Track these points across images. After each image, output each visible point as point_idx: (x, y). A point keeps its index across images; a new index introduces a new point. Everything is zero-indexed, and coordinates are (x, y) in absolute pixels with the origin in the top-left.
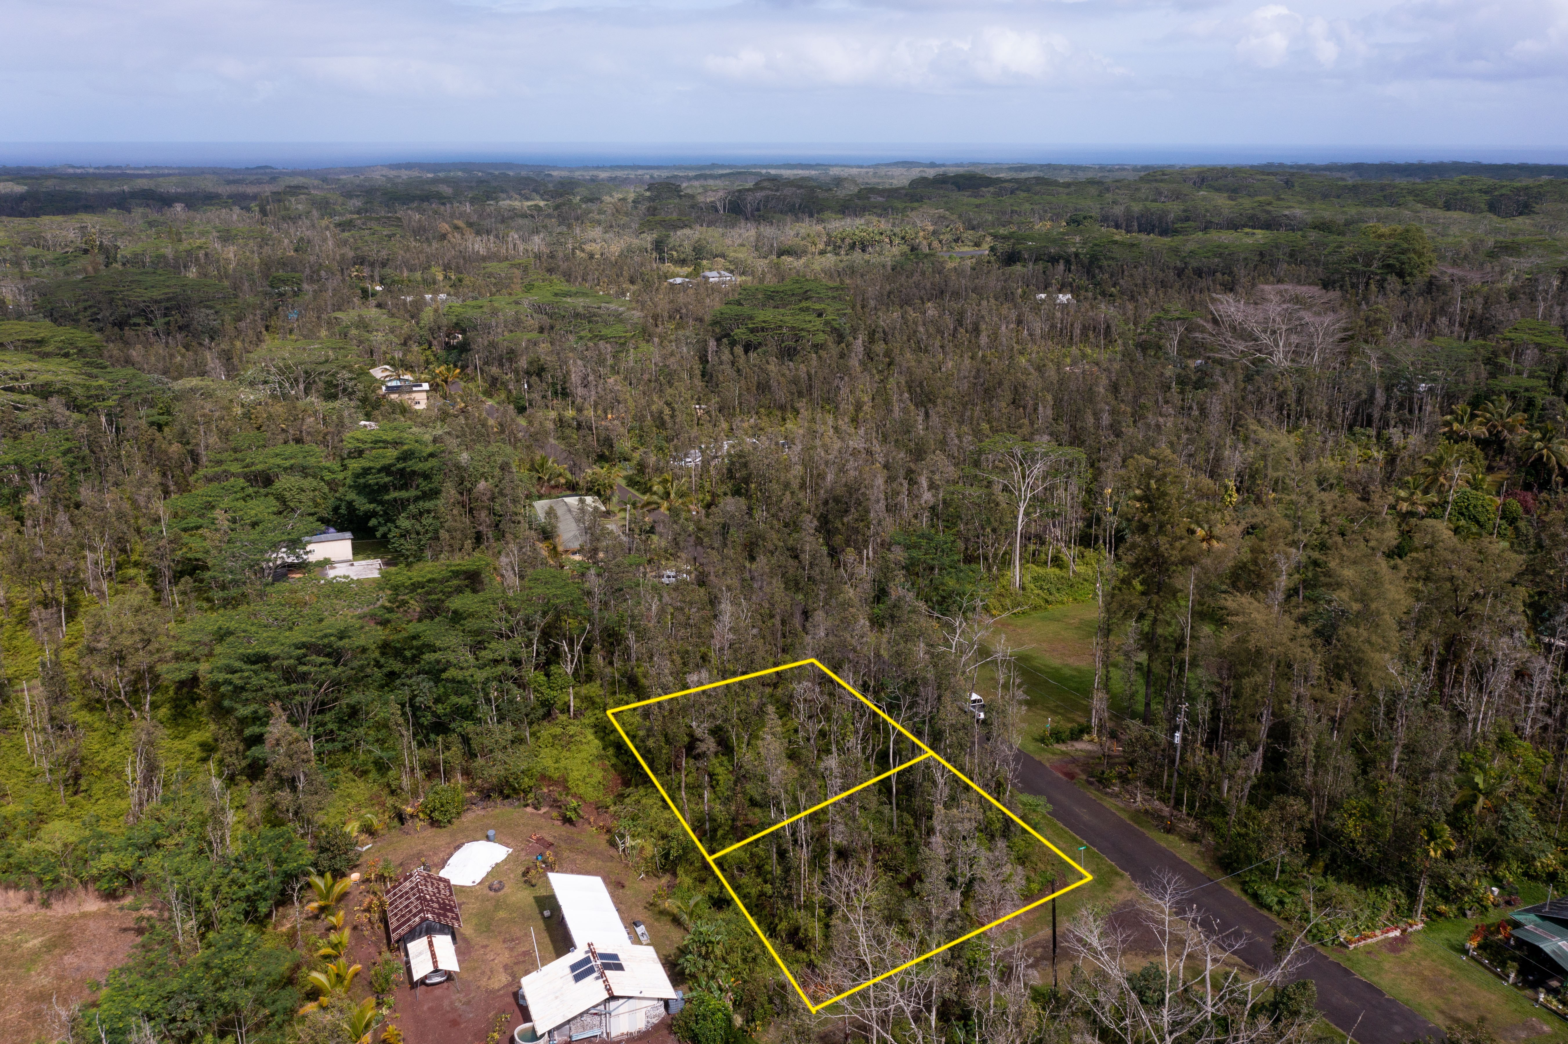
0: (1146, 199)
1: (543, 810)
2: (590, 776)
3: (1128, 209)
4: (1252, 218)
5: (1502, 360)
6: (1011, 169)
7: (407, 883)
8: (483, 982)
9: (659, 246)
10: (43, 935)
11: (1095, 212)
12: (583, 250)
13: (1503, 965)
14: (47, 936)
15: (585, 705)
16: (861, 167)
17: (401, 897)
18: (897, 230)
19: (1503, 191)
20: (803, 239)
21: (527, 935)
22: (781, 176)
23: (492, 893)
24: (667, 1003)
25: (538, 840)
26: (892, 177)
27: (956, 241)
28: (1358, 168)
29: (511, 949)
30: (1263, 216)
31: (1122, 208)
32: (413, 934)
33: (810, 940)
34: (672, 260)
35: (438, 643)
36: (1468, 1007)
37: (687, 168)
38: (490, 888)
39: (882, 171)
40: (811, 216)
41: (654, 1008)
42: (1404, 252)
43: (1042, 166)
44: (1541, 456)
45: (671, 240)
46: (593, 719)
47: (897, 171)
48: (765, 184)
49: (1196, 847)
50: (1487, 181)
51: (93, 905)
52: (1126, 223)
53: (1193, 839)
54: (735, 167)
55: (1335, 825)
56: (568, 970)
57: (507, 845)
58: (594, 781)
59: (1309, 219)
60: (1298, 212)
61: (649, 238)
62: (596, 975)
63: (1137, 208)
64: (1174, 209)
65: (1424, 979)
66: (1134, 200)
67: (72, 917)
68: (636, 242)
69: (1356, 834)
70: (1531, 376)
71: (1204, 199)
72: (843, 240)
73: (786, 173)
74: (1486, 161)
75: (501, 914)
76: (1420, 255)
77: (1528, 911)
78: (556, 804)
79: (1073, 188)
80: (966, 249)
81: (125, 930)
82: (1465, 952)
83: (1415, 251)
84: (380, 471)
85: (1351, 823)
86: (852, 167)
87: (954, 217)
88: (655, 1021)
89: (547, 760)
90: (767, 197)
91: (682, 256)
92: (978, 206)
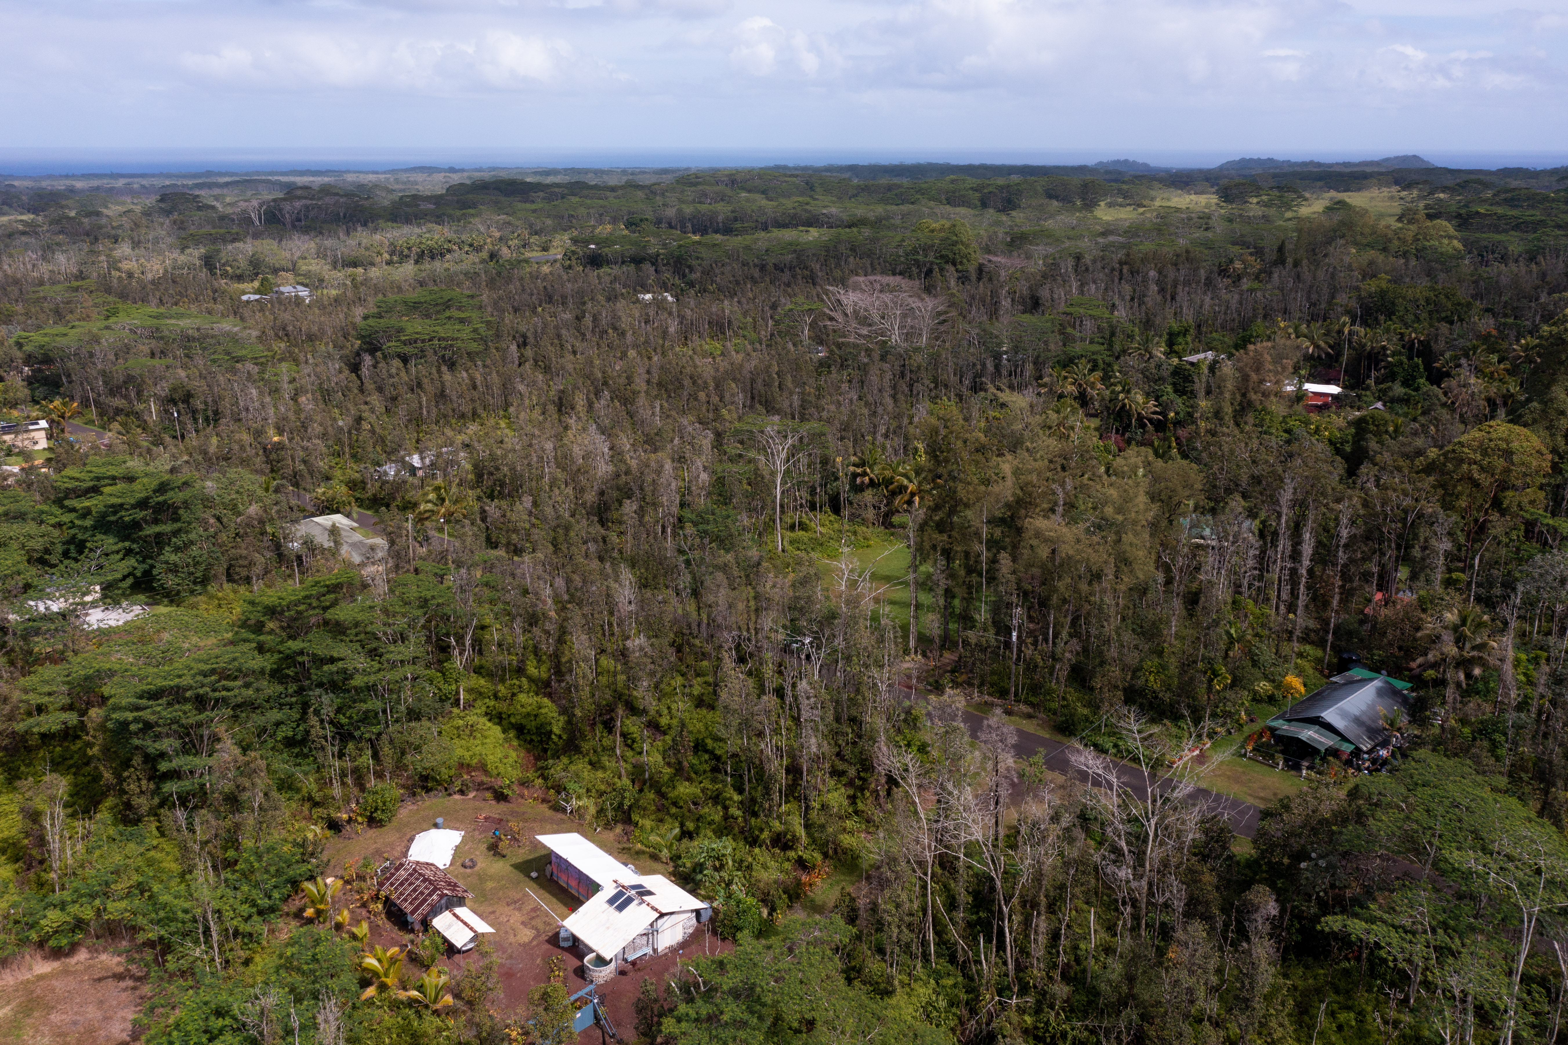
0: (694, 201)
1: (471, 795)
2: (506, 757)
3: (680, 211)
4: (794, 217)
5: (1069, 330)
6: (536, 173)
7: (402, 872)
8: (512, 939)
9: (209, 262)
10: (8, 1003)
11: (649, 215)
12: (119, 270)
13: (1272, 757)
14: (14, 1004)
15: (473, 696)
16: (377, 173)
17: (402, 884)
18: (464, 237)
19: (991, 189)
20: (367, 249)
21: (527, 895)
22: (294, 183)
23: (468, 871)
24: (698, 912)
25: (486, 819)
26: (416, 183)
27: (524, 246)
28: (854, 169)
29: (520, 909)
30: (805, 215)
31: (674, 210)
32: (436, 911)
33: (795, 839)
34: (225, 275)
35: (335, 655)
36: (1263, 788)
37: (185, 176)
38: (464, 866)
39: (404, 177)
40: (365, 225)
41: (689, 919)
42: (955, 243)
43: (566, 170)
44: (1124, 405)
45: (223, 254)
46: (484, 709)
47: (419, 177)
48: (299, 193)
49: (1035, 721)
50: (971, 182)
51: (44, 967)
52: (681, 224)
53: (1029, 716)
54: (236, 174)
55: (1140, 682)
56: (607, 906)
57: (457, 829)
58: (511, 760)
59: (845, 217)
60: (834, 210)
61: (195, 254)
62: (636, 902)
63: (688, 210)
64: (723, 210)
65: (1229, 777)
66: (683, 202)
67: (28, 981)
68: (182, 258)
69: (1157, 687)
70: (1091, 342)
71: (748, 200)
72: (409, 249)
73: (300, 180)
74: (954, 162)
75: (490, 885)
76: (967, 246)
77: (1277, 718)
78: (480, 787)
79: (620, 192)
80: (535, 254)
81: (100, 980)
82: (1245, 755)
83: (962, 243)
84: (134, 507)
85: (1152, 678)
86: (367, 173)
87: (518, 223)
88: (691, 931)
89: (460, 750)
90: (307, 207)
91: (238, 272)
92: (534, 211)
